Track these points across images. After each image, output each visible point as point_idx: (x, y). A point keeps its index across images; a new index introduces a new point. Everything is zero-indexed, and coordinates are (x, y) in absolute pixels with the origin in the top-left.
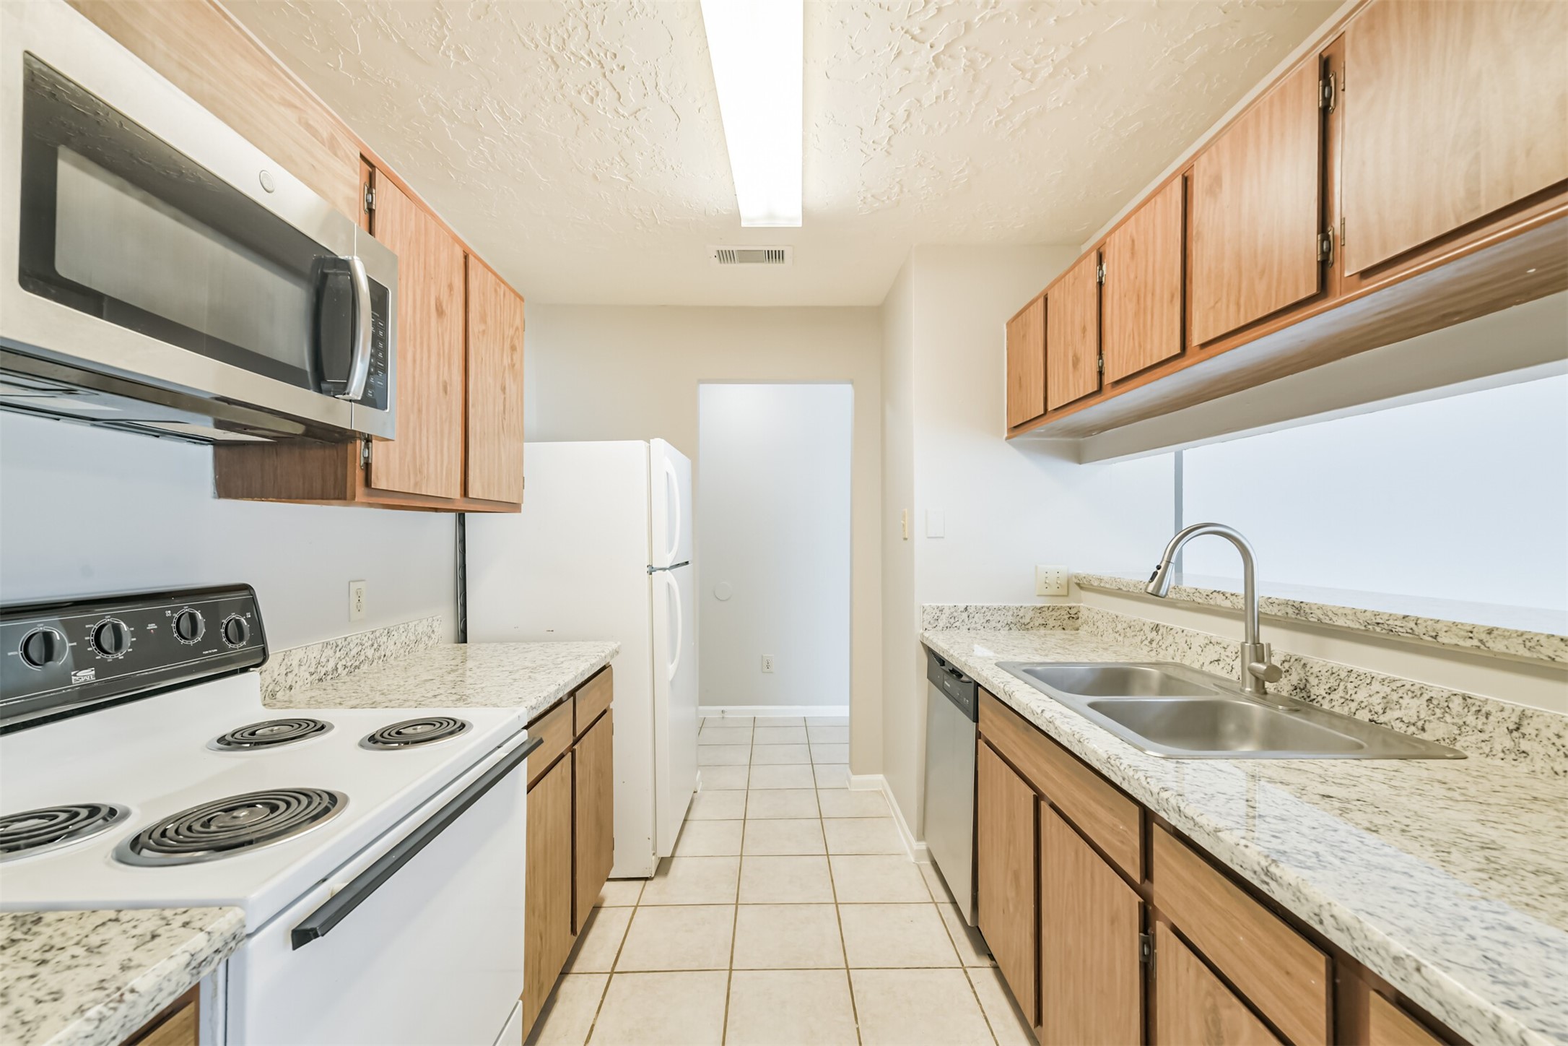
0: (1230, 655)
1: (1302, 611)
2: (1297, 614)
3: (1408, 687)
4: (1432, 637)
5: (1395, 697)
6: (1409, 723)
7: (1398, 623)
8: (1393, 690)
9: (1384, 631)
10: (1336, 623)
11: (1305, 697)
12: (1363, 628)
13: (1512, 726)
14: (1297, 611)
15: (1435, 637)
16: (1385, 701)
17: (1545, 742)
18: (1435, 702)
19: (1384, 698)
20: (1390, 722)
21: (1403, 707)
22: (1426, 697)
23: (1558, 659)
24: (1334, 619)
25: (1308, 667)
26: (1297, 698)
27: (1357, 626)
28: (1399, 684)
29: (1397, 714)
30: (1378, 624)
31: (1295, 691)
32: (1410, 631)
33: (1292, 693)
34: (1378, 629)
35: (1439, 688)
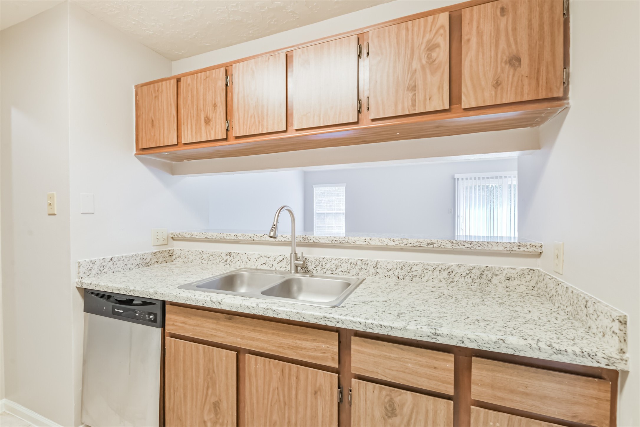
0: (271, 260)
1: (307, 239)
2: (305, 240)
3: (344, 260)
4: (354, 243)
5: (340, 264)
6: (344, 272)
7: (343, 239)
8: (339, 262)
9: (338, 243)
10: (320, 242)
11: (306, 270)
12: (331, 242)
13: (374, 266)
14: (304, 239)
15: (355, 243)
16: (336, 266)
17: (383, 268)
18: (352, 263)
19: (336, 265)
20: (338, 273)
21: (342, 267)
22: (350, 262)
23: (388, 245)
24: (320, 241)
25: (307, 259)
26: (303, 271)
27: (328, 242)
28: (341, 260)
29: (341, 269)
30: (336, 240)
31: (302, 269)
32: (347, 242)
33: (301, 270)
34: (336, 242)
35: (353, 259)
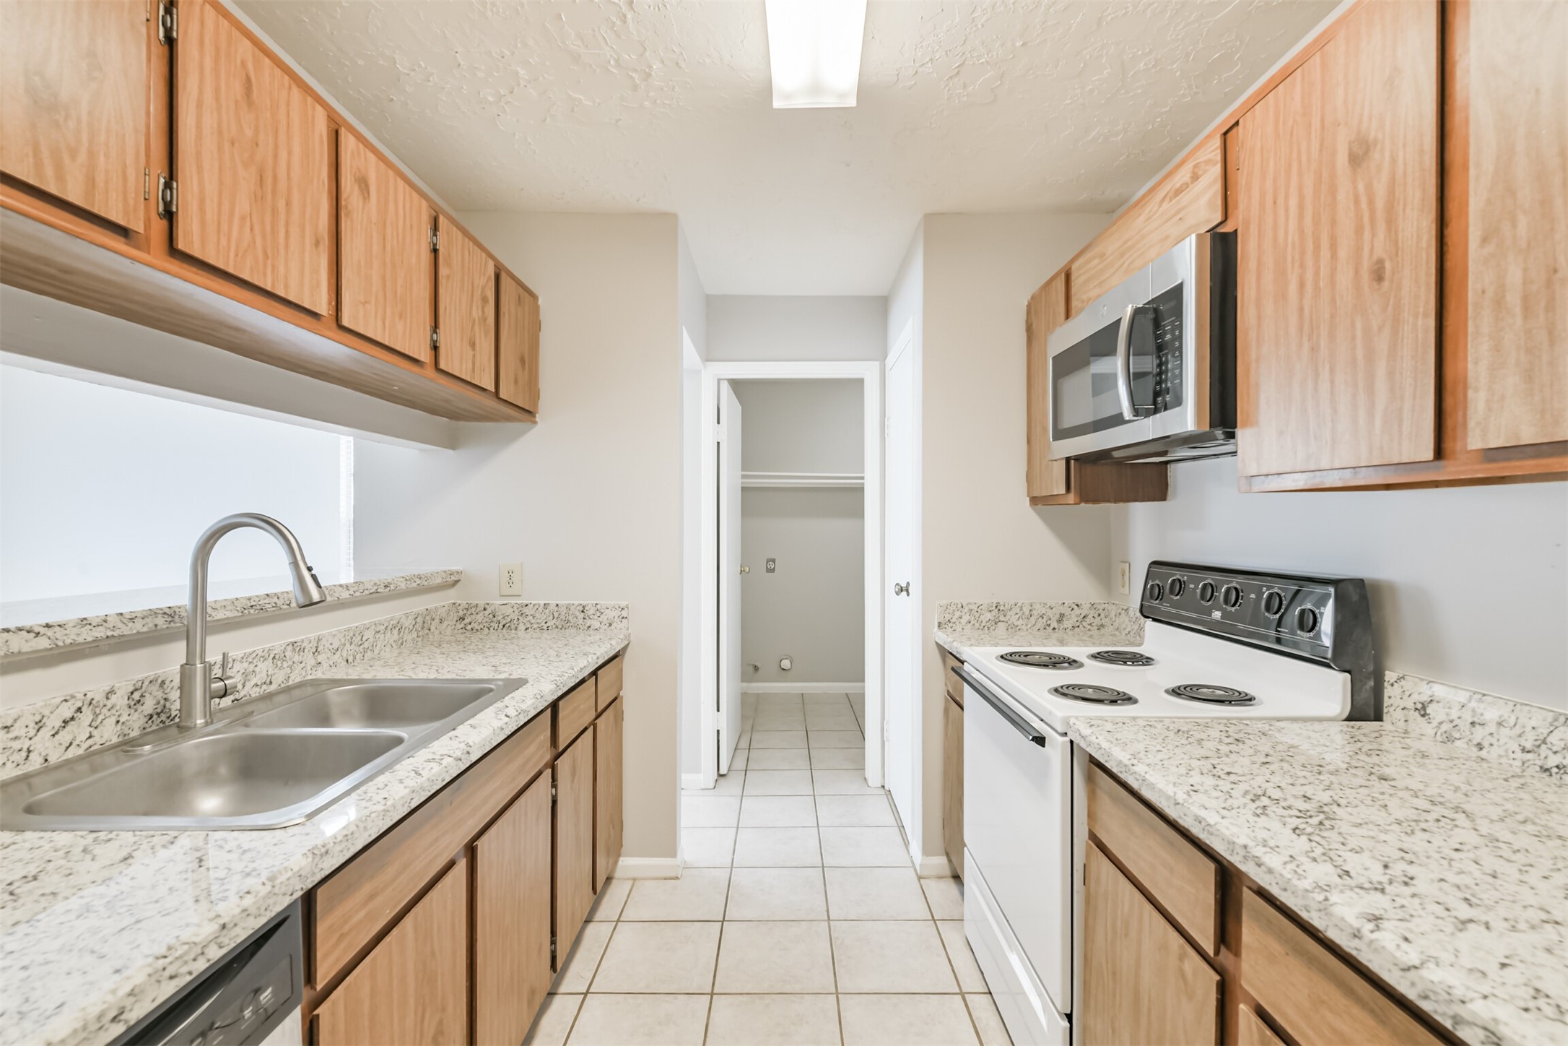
1: (177, 617)
2: (170, 622)
4: (287, 605)
5: (252, 667)
6: (262, 684)
7: (267, 601)
8: (250, 663)
9: (257, 611)
10: (216, 618)
11: (164, 719)
12: (241, 614)
13: (314, 650)
14: (170, 619)
15: (289, 605)
16: (244, 676)
17: (327, 651)
18: (277, 657)
19: (243, 673)
20: (248, 692)
21: (257, 672)
22: (272, 656)
23: (341, 598)
24: (213, 614)
25: (167, 682)
26: (154, 727)
27: (237, 614)
28: (254, 655)
29: (253, 683)
30: (252, 606)
31: (150, 721)
32: (274, 605)
33: (147, 725)
34: (252, 611)
35: (278, 644)
